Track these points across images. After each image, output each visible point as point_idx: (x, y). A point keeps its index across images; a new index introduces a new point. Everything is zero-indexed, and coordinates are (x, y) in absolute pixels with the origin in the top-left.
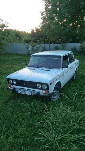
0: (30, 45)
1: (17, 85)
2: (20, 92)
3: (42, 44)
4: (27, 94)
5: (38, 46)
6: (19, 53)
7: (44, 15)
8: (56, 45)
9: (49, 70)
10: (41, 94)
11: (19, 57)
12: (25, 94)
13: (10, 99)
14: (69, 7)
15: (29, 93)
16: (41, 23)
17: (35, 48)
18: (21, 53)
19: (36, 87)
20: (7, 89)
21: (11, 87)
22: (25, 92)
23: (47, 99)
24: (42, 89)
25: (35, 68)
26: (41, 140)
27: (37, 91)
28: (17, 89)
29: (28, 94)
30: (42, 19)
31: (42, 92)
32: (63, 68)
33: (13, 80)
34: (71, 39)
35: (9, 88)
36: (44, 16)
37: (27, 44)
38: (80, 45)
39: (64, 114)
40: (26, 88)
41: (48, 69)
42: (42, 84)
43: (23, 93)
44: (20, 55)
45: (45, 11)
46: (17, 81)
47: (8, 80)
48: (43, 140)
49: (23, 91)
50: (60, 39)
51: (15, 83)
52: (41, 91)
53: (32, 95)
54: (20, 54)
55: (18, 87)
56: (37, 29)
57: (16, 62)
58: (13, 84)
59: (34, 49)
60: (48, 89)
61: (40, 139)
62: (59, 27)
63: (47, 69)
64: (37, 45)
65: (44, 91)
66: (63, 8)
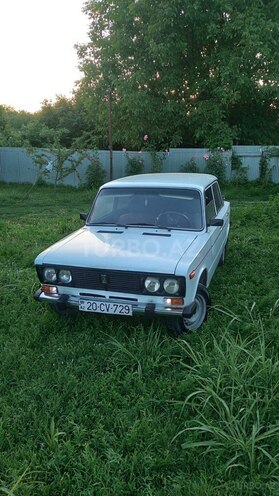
0: (49, 155)
1: (73, 285)
2: (85, 306)
3: (89, 151)
4: (111, 312)
5: (76, 156)
6: (8, 180)
7: (87, 57)
8: (132, 154)
9: (170, 235)
10: (158, 309)
11: (14, 193)
12: (106, 312)
13: (47, 332)
14: (173, 35)
15: (119, 309)
16: (77, 82)
17: (67, 164)
18: (13, 181)
19: (142, 290)
20: (37, 299)
21: (49, 293)
22: (103, 308)
23: (173, 325)
24: (162, 292)
25: (120, 229)
26: (208, 450)
27: (143, 300)
28: (74, 299)
29: (117, 313)
30: (79, 67)
31: (164, 304)
32: (208, 225)
33: (58, 269)
34: (178, 138)
35: (43, 295)
36: (87, 61)
37: (39, 151)
38: (206, 156)
39: (247, 366)
40: (107, 294)
41: (165, 232)
42: (161, 277)
43: (98, 311)
44: (13, 185)
45: (90, 45)
46: (74, 270)
47: (41, 269)
48: (213, 447)
49: (98, 304)
50: (146, 137)
51: (66, 278)
52: (158, 300)
53: (130, 314)
54: (11, 184)
55: (77, 291)
56: (62, 102)
57: (7, 210)
58: (58, 282)
59: (64, 166)
60: (182, 292)
61: (206, 447)
62: (143, 99)
63: (160, 231)
64: (73, 153)
65: (169, 301)
66: (154, 39)
